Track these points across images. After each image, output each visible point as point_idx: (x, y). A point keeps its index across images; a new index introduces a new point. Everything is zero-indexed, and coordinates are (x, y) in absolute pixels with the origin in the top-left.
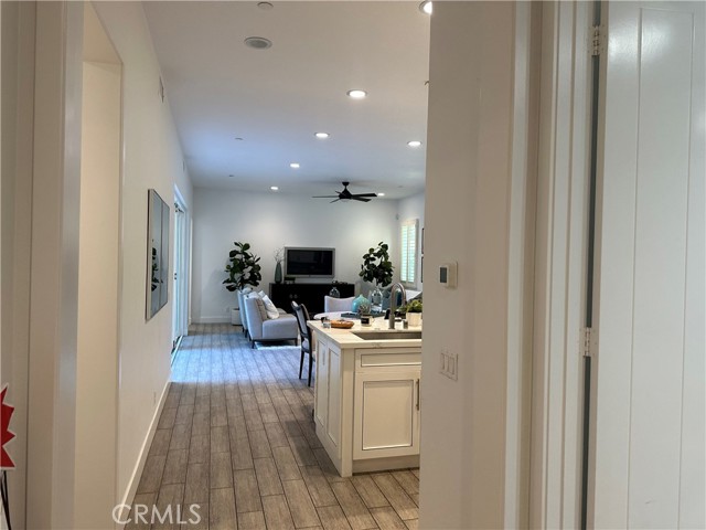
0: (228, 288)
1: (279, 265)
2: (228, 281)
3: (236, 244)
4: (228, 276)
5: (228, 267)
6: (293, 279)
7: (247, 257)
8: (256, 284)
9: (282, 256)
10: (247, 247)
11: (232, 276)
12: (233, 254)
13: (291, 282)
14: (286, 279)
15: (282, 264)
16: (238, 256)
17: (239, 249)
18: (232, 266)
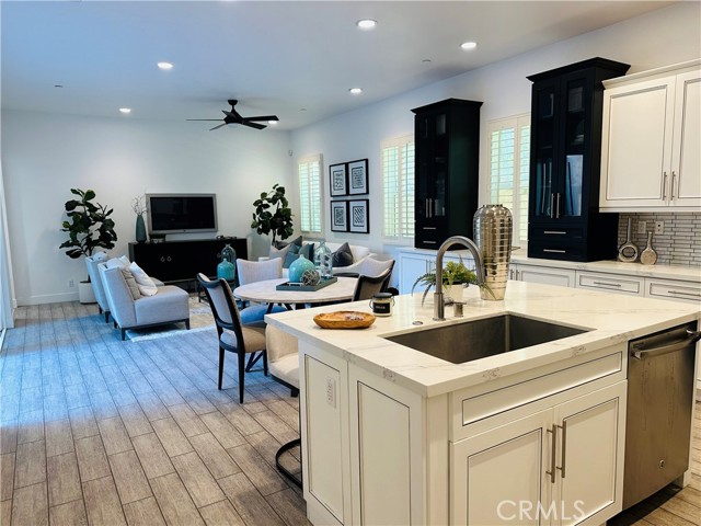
0: (68, 253)
1: (140, 218)
2: (67, 244)
3: (74, 191)
4: (67, 237)
5: (66, 224)
6: (163, 236)
7: (93, 209)
8: (110, 246)
9: (144, 206)
10: (91, 195)
11: (73, 236)
12: (70, 205)
13: (160, 241)
14: (152, 236)
15: (145, 216)
16: (79, 209)
17: (79, 198)
18: (71, 223)
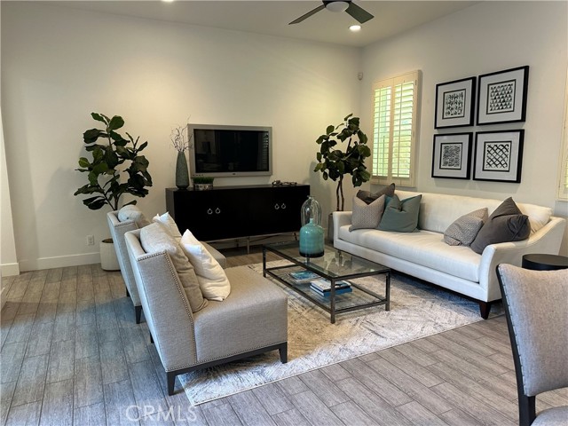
0: (86, 202)
1: (181, 156)
2: (85, 190)
3: (96, 116)
4: (84, 179)
5: (83, 162)
6: (210, 181)
7: (121, 142)
8: (143, 193)
9: (186, 140)
10: (118, 122)
11: (93, 178)
12: (91, 136)
13: (207, 186)
14: (196, 181)
15: (188, 155)
16: (101, 141)
17: (102, 127)
18: (91, 161)
